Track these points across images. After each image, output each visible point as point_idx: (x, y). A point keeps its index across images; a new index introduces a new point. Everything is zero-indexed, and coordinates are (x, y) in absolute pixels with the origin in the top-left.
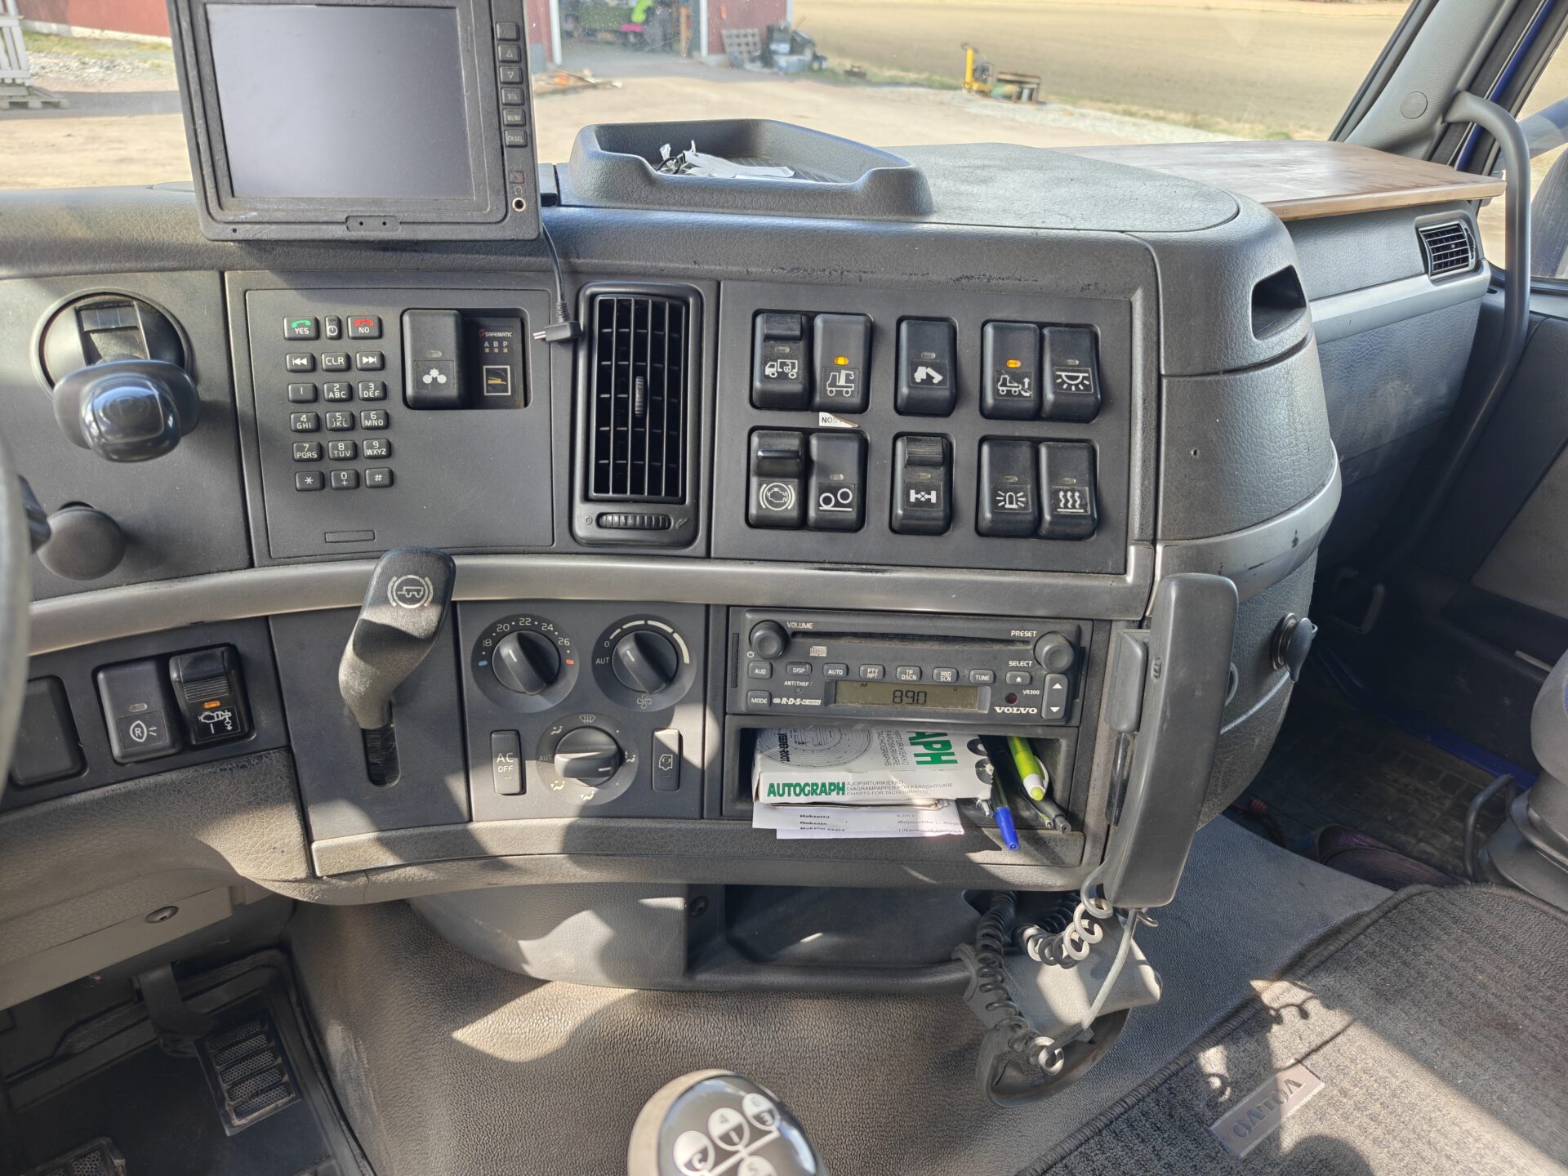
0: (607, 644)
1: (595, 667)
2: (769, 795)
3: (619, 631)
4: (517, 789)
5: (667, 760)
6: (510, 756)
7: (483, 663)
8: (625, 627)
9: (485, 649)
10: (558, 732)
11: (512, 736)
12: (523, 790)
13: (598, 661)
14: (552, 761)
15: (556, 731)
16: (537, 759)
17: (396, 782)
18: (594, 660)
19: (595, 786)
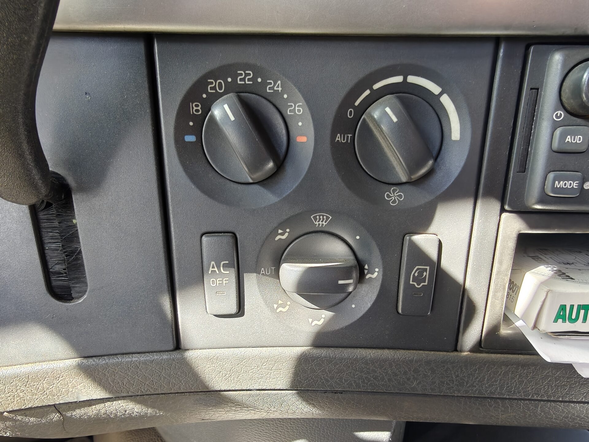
0: (350, 114)
1: (335, 146)
2: (556, 321)
3: (367, 92)
4: (233, 309)
5: (421, 274)
6: (224, 266)
7: (190, 138)
8: (376, 86)
9: (194, 117)
10: (284, 237)
11: (227, 240)
12: (240, 311)
13: (338, 138)
14: (276, 274)
15: (282, 236)
16: (257, 271)
17: (85, 296)
18: (333, 137)
19: (328, 308)
